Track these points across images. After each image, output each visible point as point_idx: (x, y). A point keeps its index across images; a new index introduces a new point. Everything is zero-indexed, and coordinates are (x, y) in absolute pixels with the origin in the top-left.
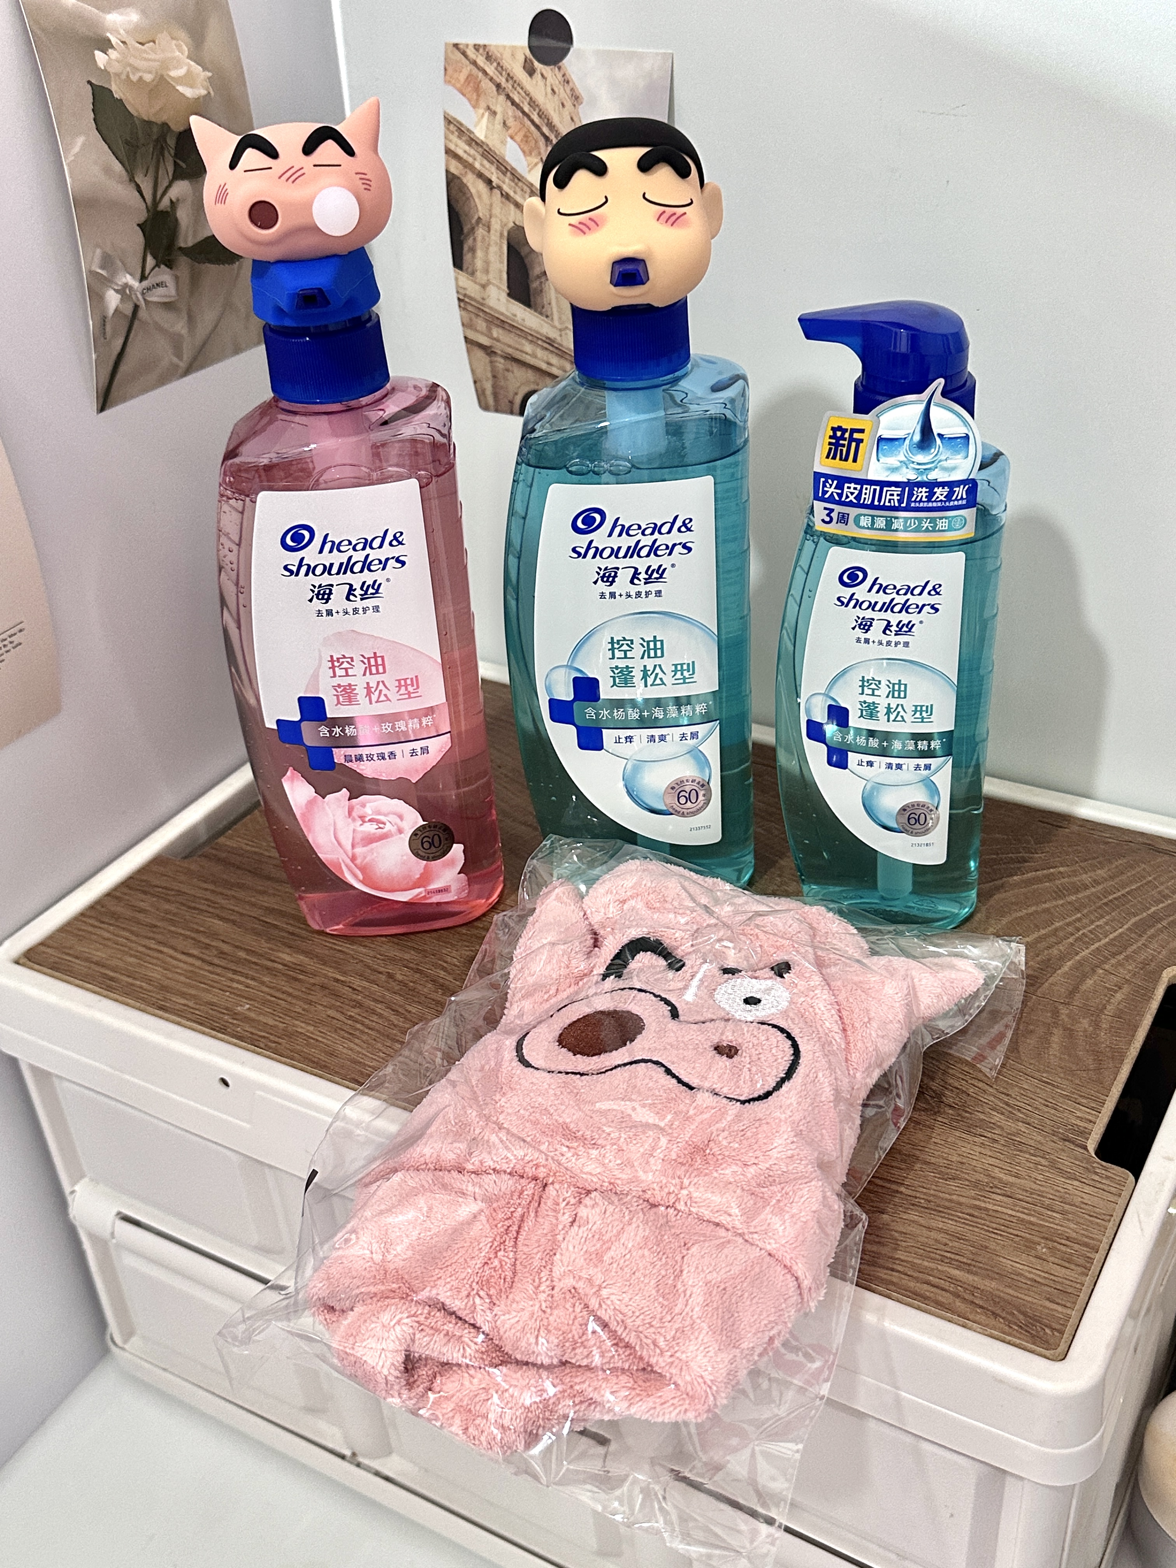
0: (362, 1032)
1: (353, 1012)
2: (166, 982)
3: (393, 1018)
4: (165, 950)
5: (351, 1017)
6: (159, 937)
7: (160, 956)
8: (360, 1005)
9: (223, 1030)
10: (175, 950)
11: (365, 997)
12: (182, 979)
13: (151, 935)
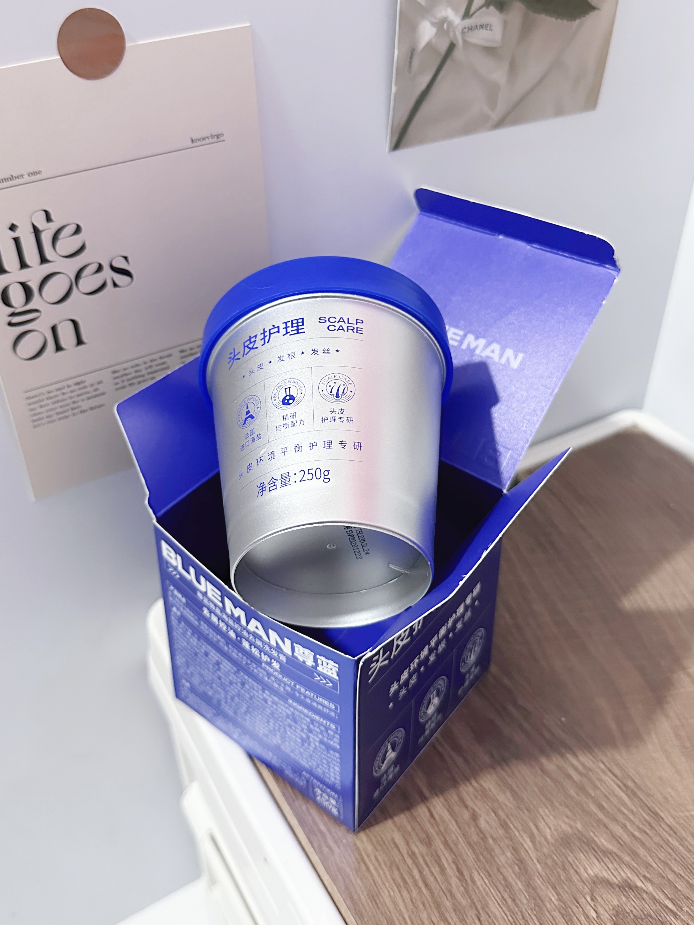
0: (416, 884)
1: (418, 849)
3: (454, 881)
5: (412, 856)
8: (428, 842)
11: (439, 833)
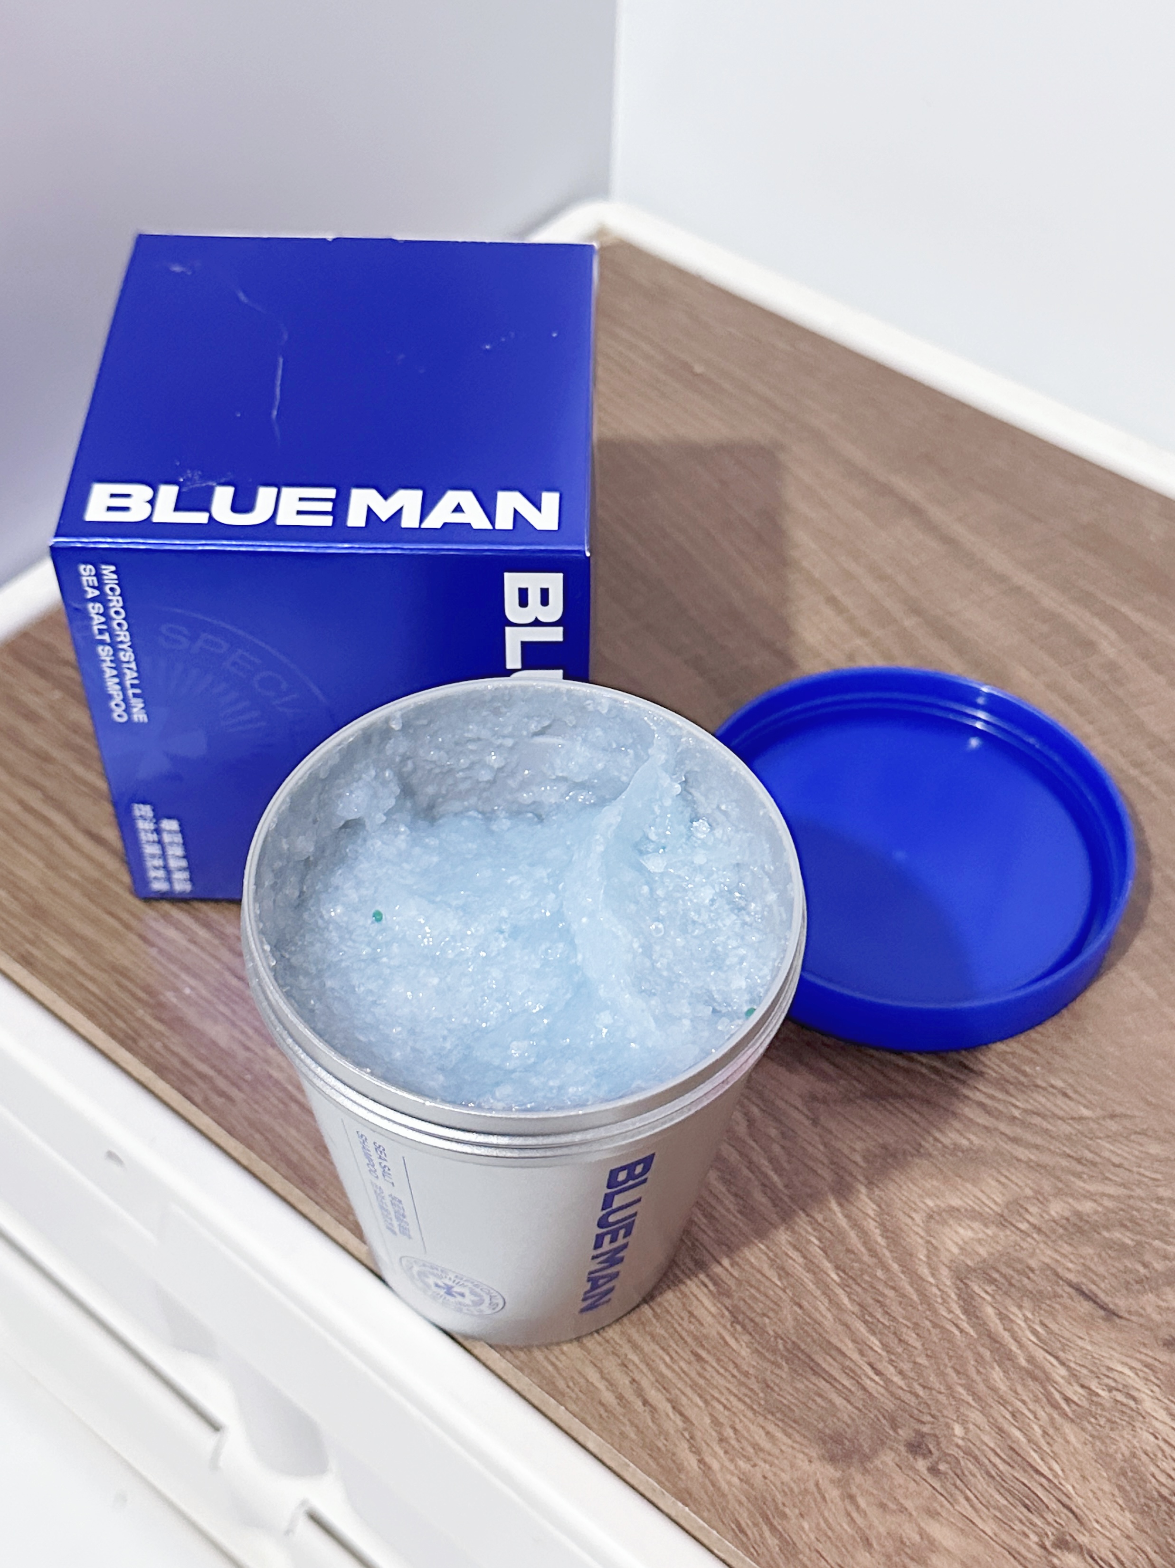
2: (45, 900)
4: (57, 818)
6: (49, 784)
7: (45, 831)
9: (129, 1042)
10: (74, 820)
12: (77, 896)
13: (38, 777)
